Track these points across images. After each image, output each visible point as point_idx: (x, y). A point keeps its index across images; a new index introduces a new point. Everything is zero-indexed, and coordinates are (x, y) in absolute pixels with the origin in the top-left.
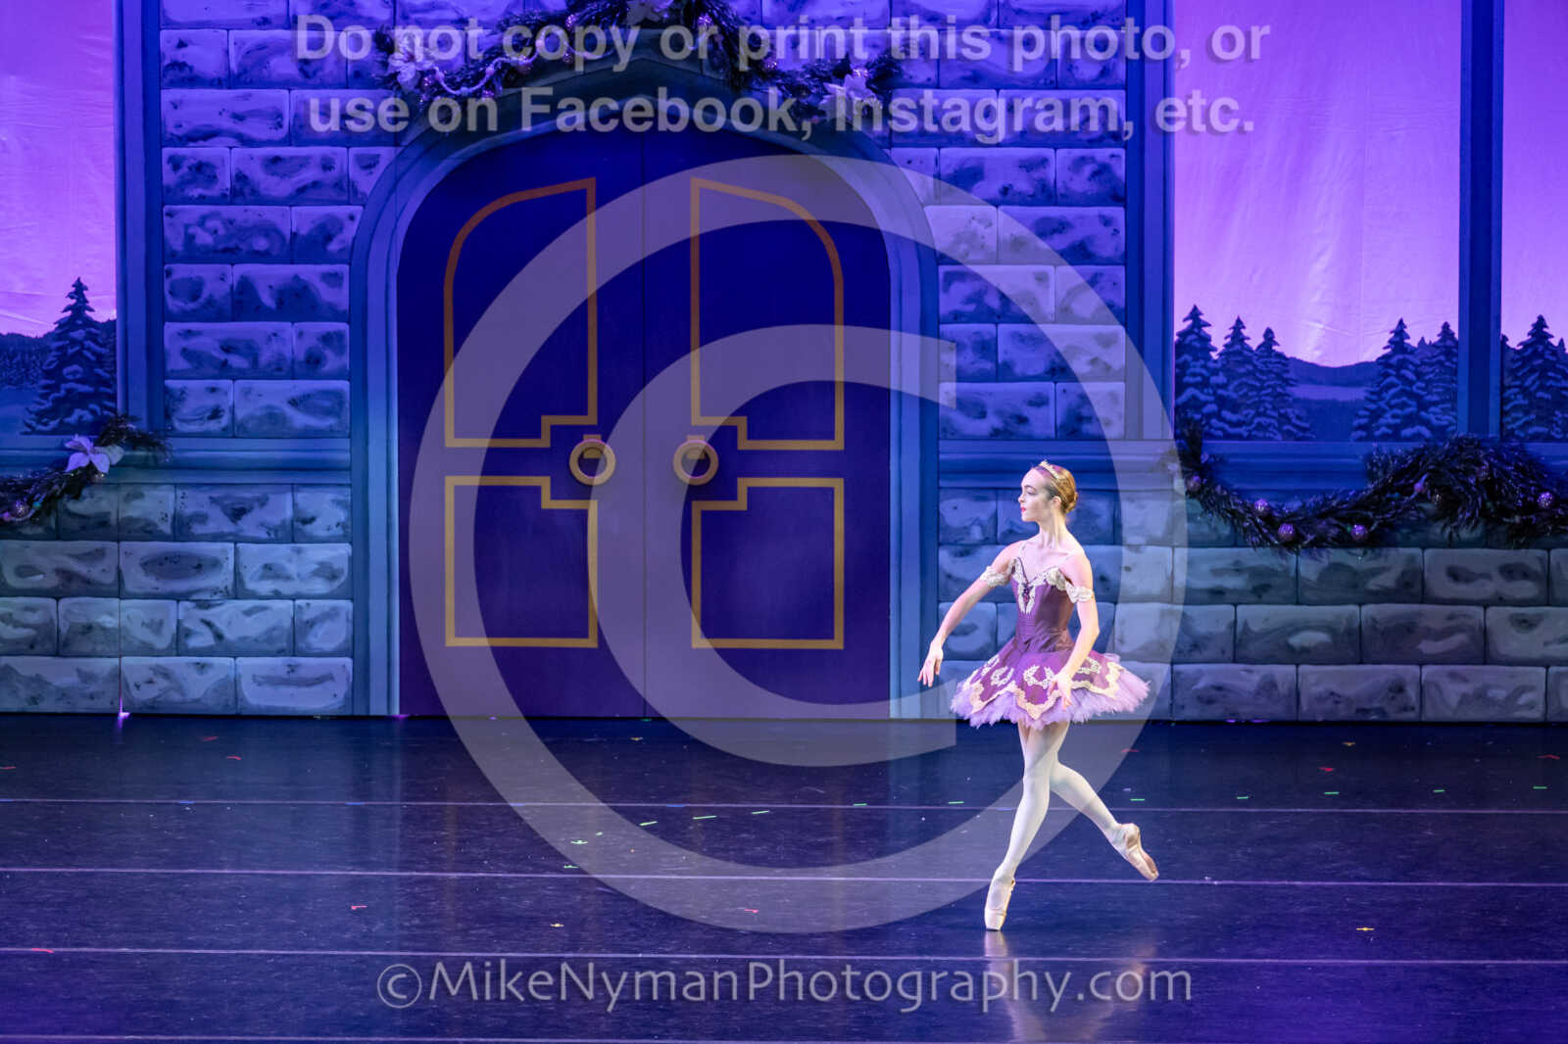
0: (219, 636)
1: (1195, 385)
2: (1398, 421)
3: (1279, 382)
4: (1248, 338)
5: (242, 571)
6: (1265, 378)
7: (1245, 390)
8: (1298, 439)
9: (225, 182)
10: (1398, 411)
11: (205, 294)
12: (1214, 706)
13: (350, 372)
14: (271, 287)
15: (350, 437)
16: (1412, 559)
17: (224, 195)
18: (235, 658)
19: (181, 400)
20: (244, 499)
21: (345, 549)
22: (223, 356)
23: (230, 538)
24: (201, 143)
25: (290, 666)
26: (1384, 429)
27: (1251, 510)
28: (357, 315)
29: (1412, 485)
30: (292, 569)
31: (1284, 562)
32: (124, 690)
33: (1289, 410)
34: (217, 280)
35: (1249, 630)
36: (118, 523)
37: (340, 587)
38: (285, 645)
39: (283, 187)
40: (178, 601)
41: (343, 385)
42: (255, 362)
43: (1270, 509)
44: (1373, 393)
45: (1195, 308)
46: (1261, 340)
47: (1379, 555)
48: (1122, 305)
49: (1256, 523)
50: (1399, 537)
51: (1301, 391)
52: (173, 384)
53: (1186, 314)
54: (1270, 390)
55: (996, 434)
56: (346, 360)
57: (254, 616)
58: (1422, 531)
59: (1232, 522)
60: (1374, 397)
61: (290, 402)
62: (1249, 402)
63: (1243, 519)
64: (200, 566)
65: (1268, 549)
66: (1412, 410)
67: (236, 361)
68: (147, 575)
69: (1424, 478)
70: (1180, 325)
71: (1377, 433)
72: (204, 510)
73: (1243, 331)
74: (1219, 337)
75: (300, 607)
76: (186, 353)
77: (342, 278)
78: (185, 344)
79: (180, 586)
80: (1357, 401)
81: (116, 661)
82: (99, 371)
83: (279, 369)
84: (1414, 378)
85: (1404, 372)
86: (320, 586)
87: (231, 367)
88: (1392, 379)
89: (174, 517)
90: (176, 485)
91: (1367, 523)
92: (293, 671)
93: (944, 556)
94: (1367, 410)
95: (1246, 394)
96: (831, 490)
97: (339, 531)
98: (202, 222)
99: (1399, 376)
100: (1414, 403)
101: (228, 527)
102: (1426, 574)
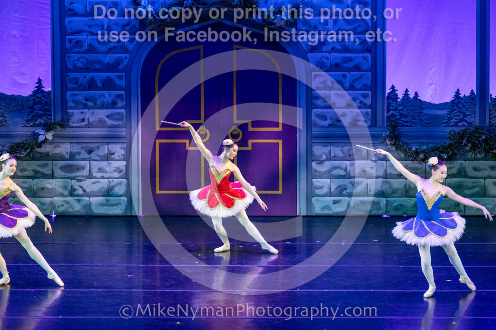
0: (84, 191)
1: (393, 110)
2: (457, 121)
3: (419, 108)
4: (410, 95)
5: (92, 170)
6: (415, 107)
7: (409, 111)
8: (426, 127)
9: (86, 47)
10: (457, 118)
11: (80, 82)
12: (400, 211)
13: (126, 107)
14: (100, 80)
15: (126, 127)
16: (461, 164)
17: (86, 51)
18: (89, 198)
19: (72, 116)
20: (92, 147)
21: (124, 163)
22: (85, 102)
23: (88, 160)
24: (78, 34)
25: (107, 200)
26: (453, 123)
27: (410, 149)
28: (128, 89)
29: (462, 141)
30: (107, 169)
31: (421, 166)
32: (54, 207)
33: (423, 117)
34: (83, 77)
35: (410, 187)
36: (52, 155)
37: (123, 174)
38: (105, 193)
39: (104, 49)
40: (71, 180)
41: (123, 111)
42: (96, 104)
43: (417, 149)
44: (449, 112)
45: (393, 85)
46: (414, 95)
47: (451, 163)
48: (370, 84)
49: (412, 154)
50: (457, 157)
51: (426, 111)
52: (70, 111)
53: (390, 87)
54: (416, 111)
55: (330, 125)
56: (124, 103)
57: (95, 184)
58: (465, 155)
59: (405, 153)
60: (449, 113)
61: (106, 116)
62: (410, 115)
63: (409, 153)
64: (78, 168)
65: (416, 162)
66: (461, 117)
67: (89, 104)
68: (61, 172)
69: (466, 138)
70: (388, 91)
71: (451, 124)
72: (79, 151)
73: (408, 92)
74: (400, 95)
75: (110, 181)
76: (73, 101)
77: (123, 77)
78: (72, 98)
79: (73, 175)
80: (445, 114)
81: (52, 198)
82: (45, 107)
83: (103, 106)
84: (462, 107)
85: (459, 105)
86: (116, 175)
87: (88, 105)
88: (455, 107)
89: (70, 153)
90: (70, 143)
91: (448, 153)
92: (108, 201)
93: (314, 164)
94: (447, 117)
95: (409, 112)
96: (278, 143)
97: (122, 157)
98: (78, 60)
99: (457, 106)
100: (462, 115)
101: (87, 156)
102: (466, 169)
